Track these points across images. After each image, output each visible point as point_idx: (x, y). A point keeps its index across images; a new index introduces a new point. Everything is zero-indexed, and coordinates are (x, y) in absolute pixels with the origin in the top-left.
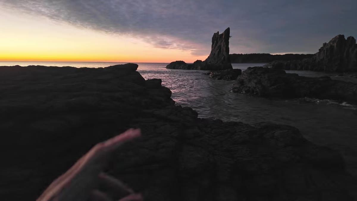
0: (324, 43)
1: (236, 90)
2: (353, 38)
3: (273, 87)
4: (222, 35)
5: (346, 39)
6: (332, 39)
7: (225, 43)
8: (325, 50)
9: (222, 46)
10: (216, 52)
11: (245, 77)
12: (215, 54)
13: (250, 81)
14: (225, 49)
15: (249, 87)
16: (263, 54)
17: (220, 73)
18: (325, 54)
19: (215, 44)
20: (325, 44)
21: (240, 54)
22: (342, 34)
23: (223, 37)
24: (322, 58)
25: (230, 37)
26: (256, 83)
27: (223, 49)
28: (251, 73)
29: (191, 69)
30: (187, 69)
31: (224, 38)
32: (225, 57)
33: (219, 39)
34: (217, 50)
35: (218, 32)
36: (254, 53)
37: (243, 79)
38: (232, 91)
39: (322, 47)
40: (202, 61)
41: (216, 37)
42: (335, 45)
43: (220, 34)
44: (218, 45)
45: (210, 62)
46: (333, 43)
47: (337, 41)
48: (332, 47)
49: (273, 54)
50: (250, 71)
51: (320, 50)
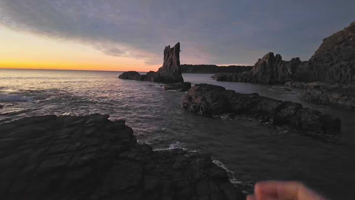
0: (259, 58)
1: (185, 105)
2: (280, 55)
3: (214, 103)
4: (173, 48)
5: (275, 56)
6: (265, 55)
7: (176, 57)
8: (260, 65)
9: (173, 59)
10: (168, 64)
11: (192, 93)
12: (167, 66)
13: (196, 97)
14: (176, 63)
15: (196, 103)
16: (211, 65)
17: (172, 86)
18: (260, 68)
19: (166, 56)
20: (259, 60)
21: (191, 64)
22: (272, 52)
23: (174, 50)
24: (257, 72)
25: (180, 51)
26: (202, 100)
27: (174, 62)
28: (197, 90)
29: (145, 79)
30: (140, 79)
31: (175, 52)
32: (176, 69)
33: (170, 53)
34: (169, 62)
35: (169, 46)
36: (203, 64)
37: (191, 95)
38: (182, 106)
39: (257, 62)
40: (155, 72)
41: (168, 50)
42: (267, 60)
43: (172, 47)
44: (170, 58)
45: (163, 74)
46: (266, 59)
47: (268, 57)
48: (264, 62)
49: (219, 66)
50: (196, 88)
51: (255, 64)
